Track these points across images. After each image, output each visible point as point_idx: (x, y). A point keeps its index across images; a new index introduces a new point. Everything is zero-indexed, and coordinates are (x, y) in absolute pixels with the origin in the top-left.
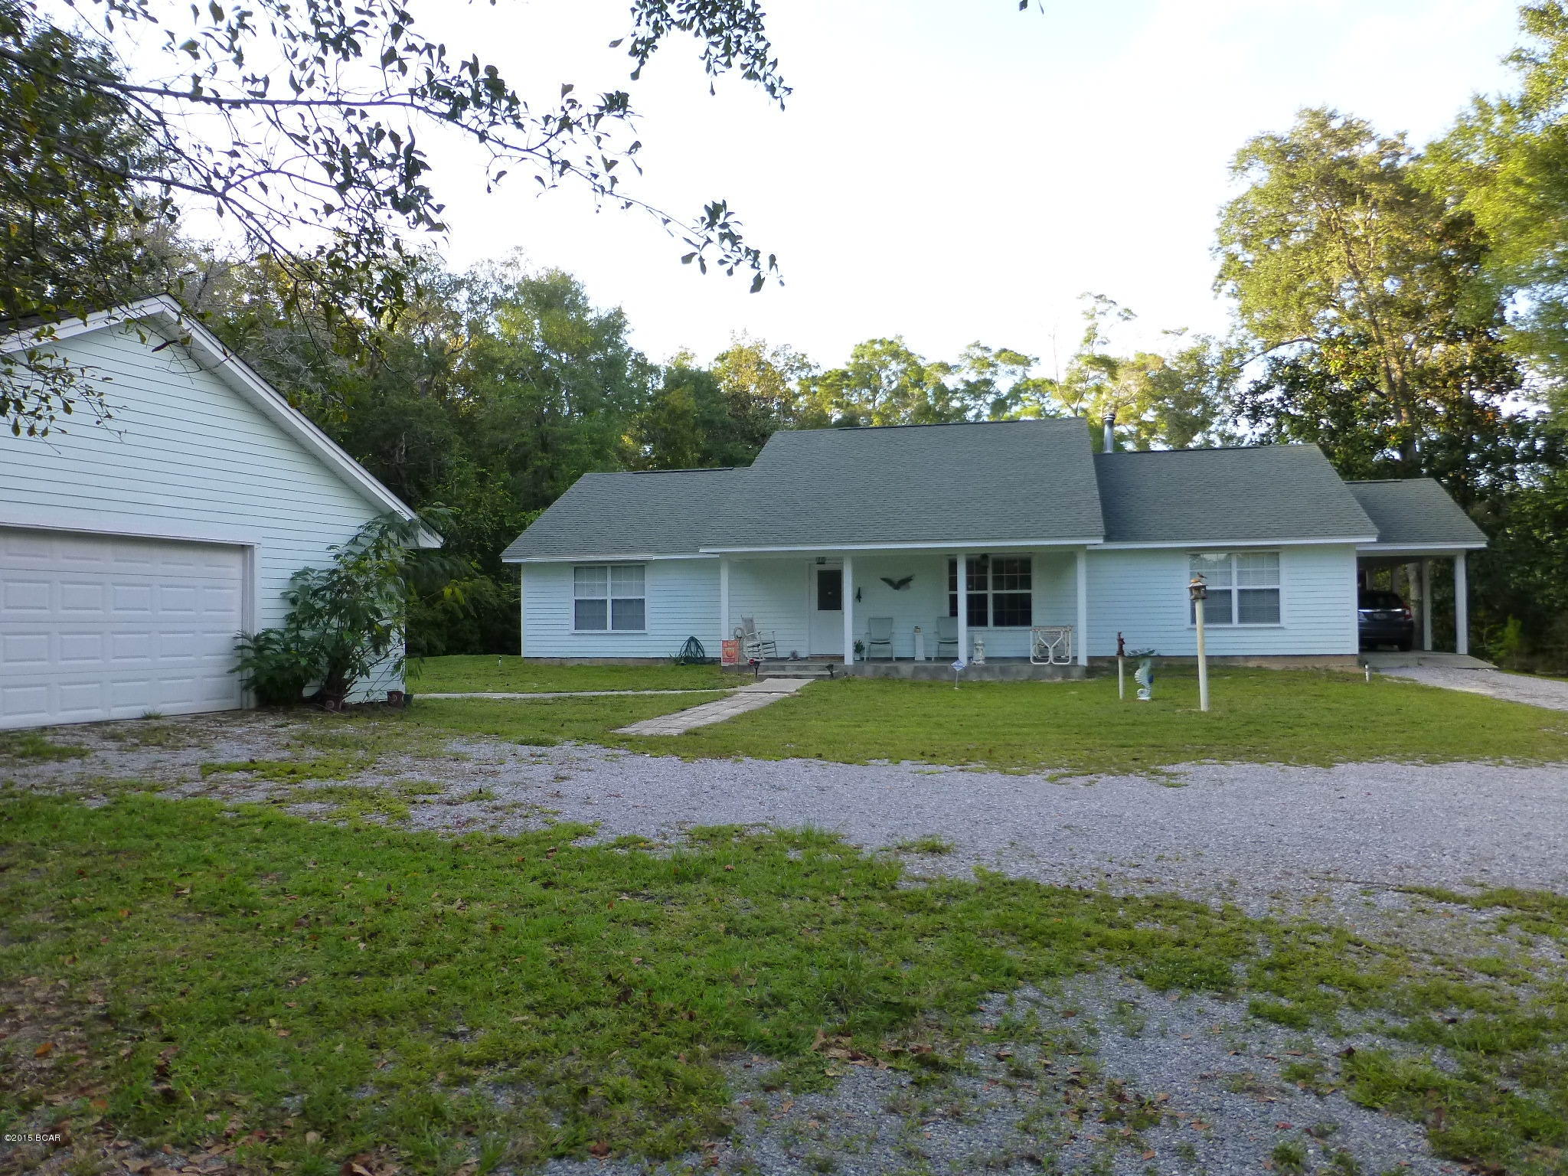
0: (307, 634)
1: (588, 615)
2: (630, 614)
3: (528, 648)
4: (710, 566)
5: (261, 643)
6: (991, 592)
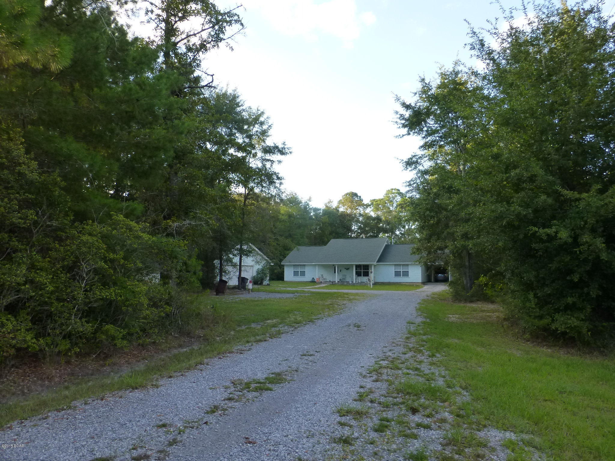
0: (259, 276)
1: (296, 274)
2: (303, 274)
3: (286, 278)
4: (315, 265)
5: (254, 277)
6: (362, 271)
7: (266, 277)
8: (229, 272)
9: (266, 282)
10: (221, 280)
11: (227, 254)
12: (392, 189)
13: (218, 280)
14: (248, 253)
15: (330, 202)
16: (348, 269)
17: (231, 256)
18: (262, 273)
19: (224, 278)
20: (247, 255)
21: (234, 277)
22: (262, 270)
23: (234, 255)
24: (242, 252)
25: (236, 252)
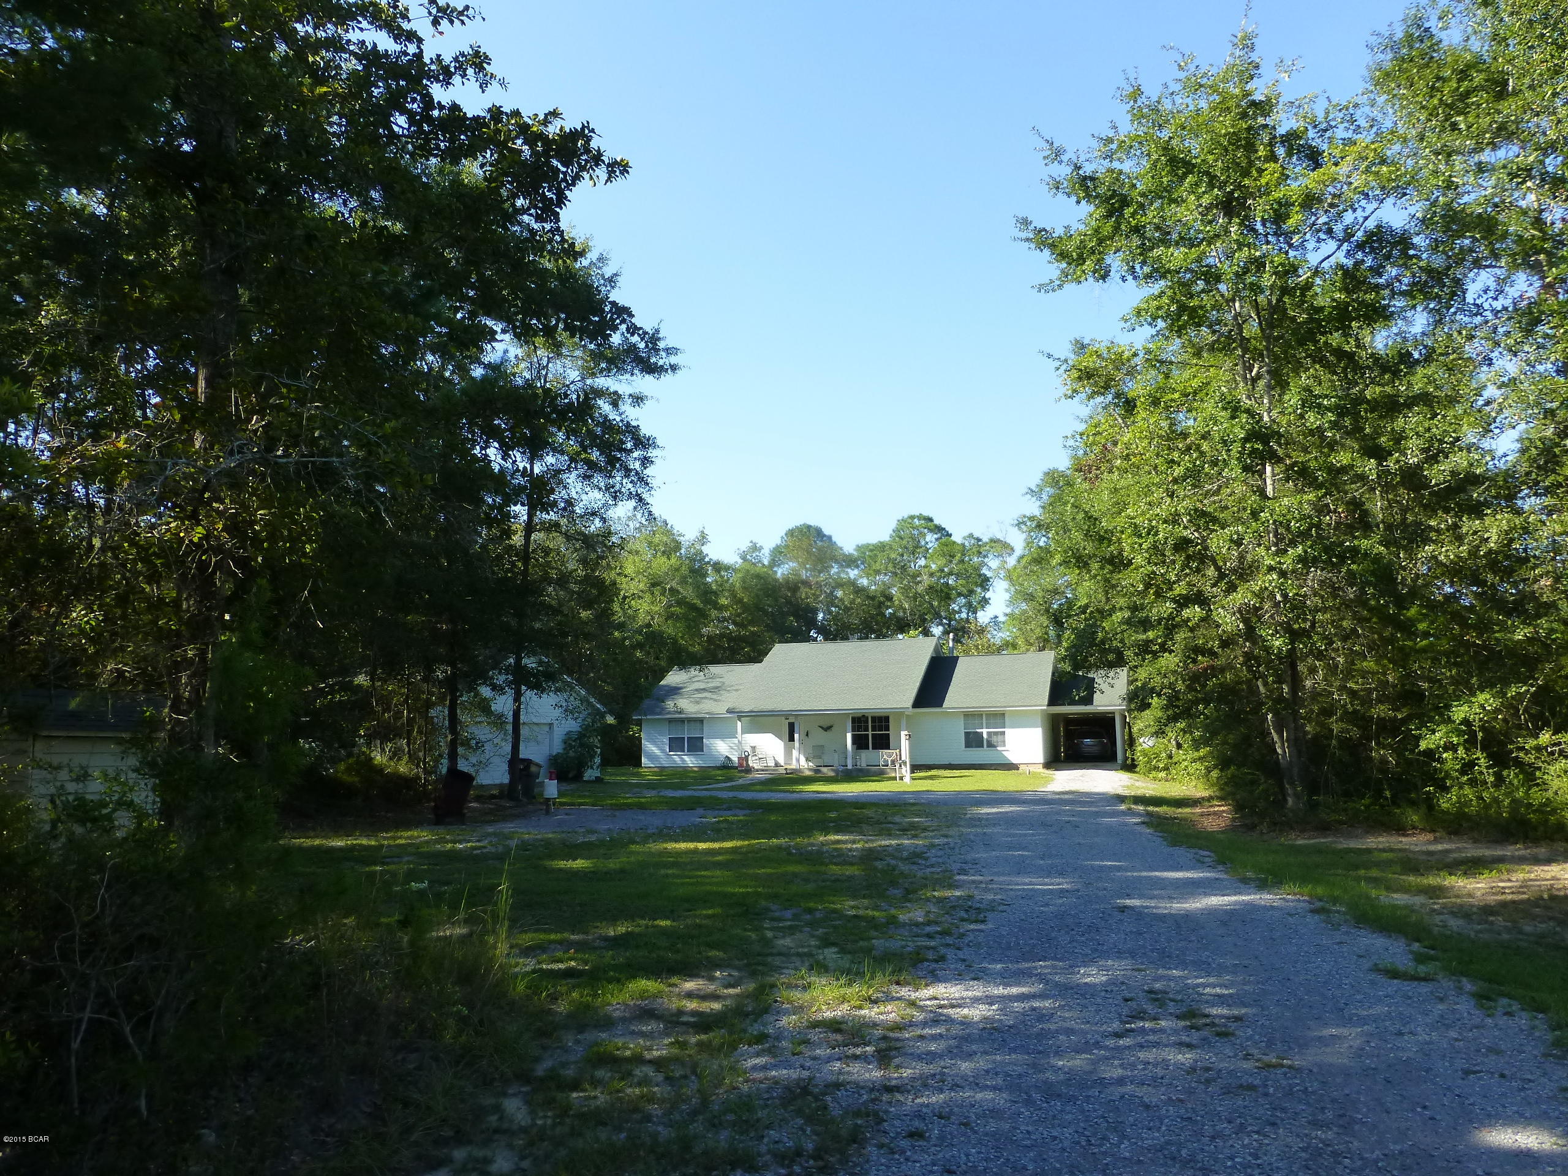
1: (676, 745)
2: (697, 745)
3: (647, 760)
4: (733, 720)
5: (557, 757)
6: (870, 733)
7: (593, 757)
8: (480, 745)
9: (590, 774)
10: (453, 771)
11: (472, 688)
12: (912, 517)
13: (444, 771)
14: (539, 681)
15: (755, 548)
16: (827, 729)
17: (485, 691)
18: (582, 745)
19: (463, 766)
20: (538, 687)
21: (496, 760)
22: (581, 736)
23: (494, 687)
24: (522, 679)
25: (500, 679)
